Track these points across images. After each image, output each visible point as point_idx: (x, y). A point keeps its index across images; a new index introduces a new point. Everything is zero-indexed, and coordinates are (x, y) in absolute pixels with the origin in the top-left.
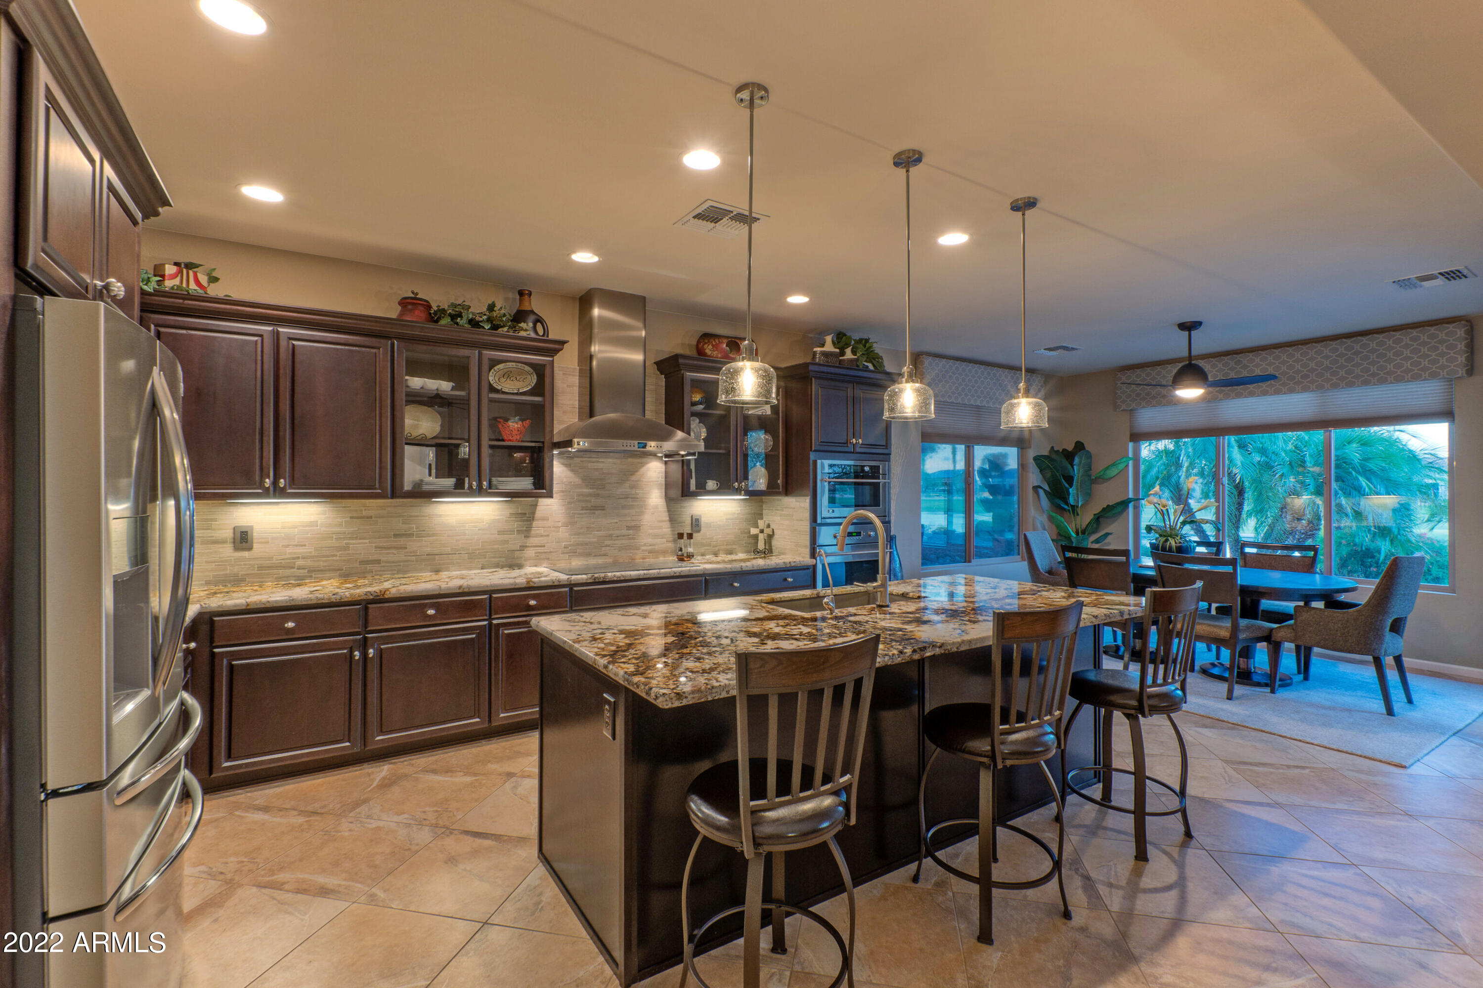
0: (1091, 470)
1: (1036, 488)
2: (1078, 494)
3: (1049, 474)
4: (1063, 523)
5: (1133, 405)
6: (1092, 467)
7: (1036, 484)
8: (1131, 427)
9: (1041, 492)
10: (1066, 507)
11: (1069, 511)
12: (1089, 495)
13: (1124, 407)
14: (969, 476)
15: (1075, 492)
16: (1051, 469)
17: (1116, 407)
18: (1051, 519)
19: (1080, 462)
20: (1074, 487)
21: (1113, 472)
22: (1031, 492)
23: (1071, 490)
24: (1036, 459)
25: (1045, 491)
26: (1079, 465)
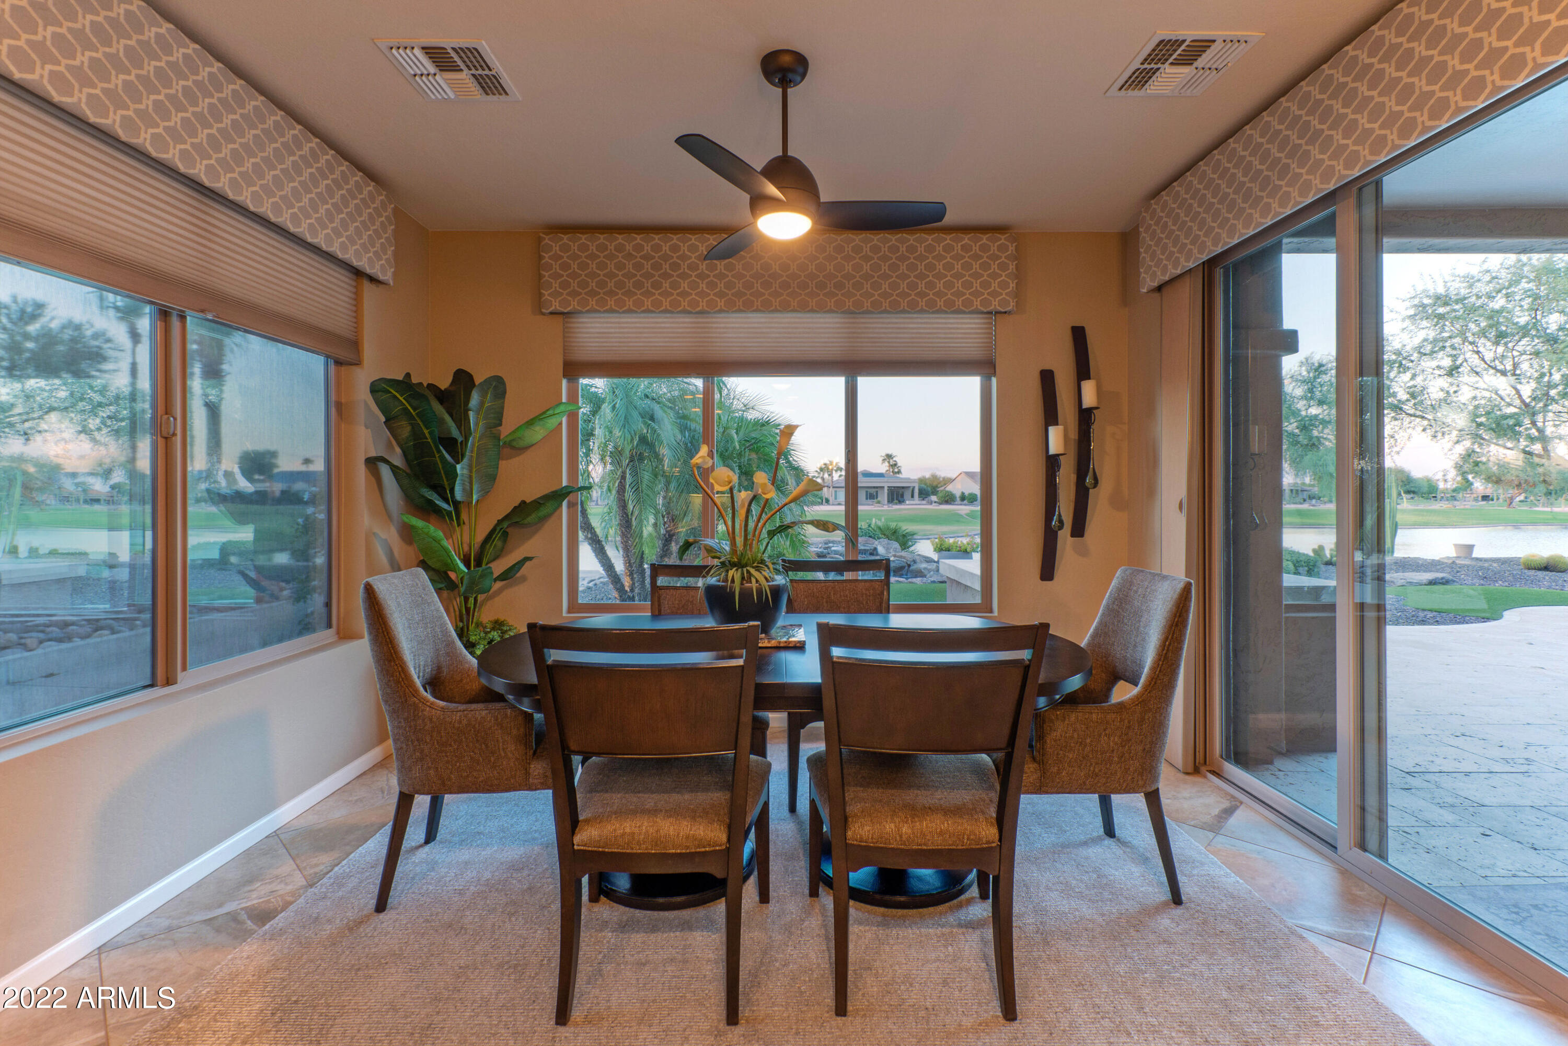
0: (500, 425)
1: (372, 463)
2: (470, 477)
3: (405, 431)
4: (438, 541)
5: (574, 305)
6: (504, 420)
7: (373, 453)
8: (566, 350)
9: (385, 471)
10: (444, 505)
11: (449, 514)
12: (490, 479)
13: (556, 306)
14: (168, 411)
15: (465, 472)
16: (411, 417)
17: (538, 307)
18: (407, 534)
19: (482, 403)
20: (465, 461)
21: (537, 433)
22: (361, 471)
23: (458, 467)
24: (375, 389)
25: (394, 469)
26: (478, 412)
